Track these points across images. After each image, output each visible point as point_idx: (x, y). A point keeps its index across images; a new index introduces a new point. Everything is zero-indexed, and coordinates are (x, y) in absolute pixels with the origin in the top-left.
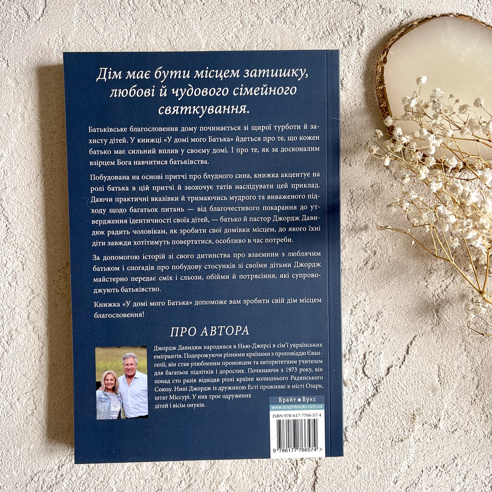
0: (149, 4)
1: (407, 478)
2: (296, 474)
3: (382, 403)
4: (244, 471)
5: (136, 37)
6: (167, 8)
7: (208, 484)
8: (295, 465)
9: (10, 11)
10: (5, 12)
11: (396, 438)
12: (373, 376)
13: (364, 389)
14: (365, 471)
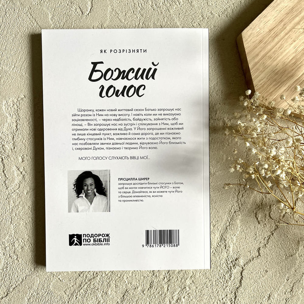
0: (150, 6)
1: (294, 277)
2: (230, 274)
3: (280, 234)
4: (200, 272)
5: (142, 24)
6: (160, 8)
7: (180, 280)
8: (230, 269)
9: (71, 9)
10: (69, 10)
11: (288, 254)
12: (275, 218)
13: (270, 226)
14: (270, 273)
